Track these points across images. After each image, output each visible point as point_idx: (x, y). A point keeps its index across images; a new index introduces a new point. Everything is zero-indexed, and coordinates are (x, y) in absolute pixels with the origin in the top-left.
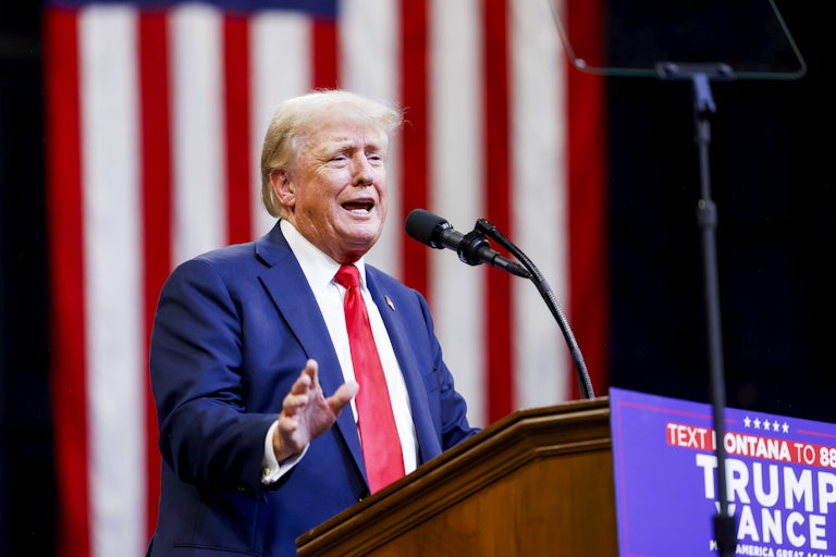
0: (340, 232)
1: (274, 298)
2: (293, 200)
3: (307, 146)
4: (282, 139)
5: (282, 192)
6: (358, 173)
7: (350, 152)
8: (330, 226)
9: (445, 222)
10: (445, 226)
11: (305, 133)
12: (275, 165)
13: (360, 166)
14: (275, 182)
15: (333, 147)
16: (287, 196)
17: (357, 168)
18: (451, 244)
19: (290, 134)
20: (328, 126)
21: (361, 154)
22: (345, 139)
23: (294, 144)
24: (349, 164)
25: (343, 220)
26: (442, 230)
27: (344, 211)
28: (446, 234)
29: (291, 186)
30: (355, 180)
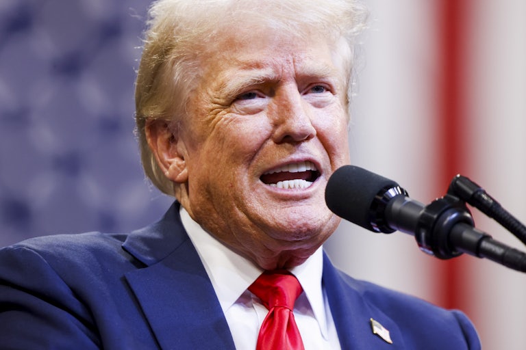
0: (258, 223)
1: (147, 312)
2: (185, 171)
3: (198, 77)
4: (160, 66)
5: (166, 158)
6: (283, 122)
7: (269, 88)
8: (241, 215)
9: (392, 185)
10: (392, 192)
11: (195, 57)
12: (153, 112)
13: (286, 108)
14: (155, 141)
15: (236, 79)
16: (174, 166)
17: (280, 112)
18: (405, 223)
19: (172, 56)
20: (232, 44)
21: (291, 89)
22: (258, 66)
23: (177, 73)
24: (269, 106)
25: (262, 202)
26: (389, 200)
27: (263, 187)
28: (396, 206)
29: (181, 147)
30: (278, 132)
